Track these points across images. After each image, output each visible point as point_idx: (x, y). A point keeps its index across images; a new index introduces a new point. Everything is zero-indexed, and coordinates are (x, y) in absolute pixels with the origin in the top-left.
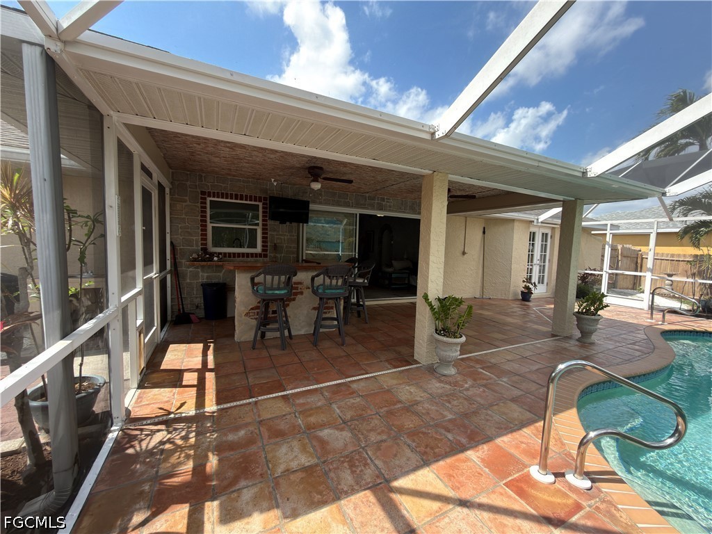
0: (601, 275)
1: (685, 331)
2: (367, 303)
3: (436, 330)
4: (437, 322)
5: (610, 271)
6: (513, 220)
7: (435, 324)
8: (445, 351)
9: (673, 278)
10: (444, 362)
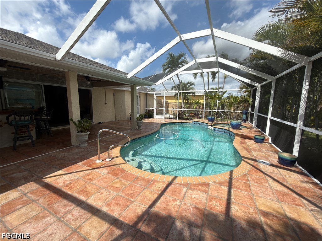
0: (154, 109)
1: (168, 123)
2: (51, 129)
3: (78, 131)
4: (78, 129)
5: (156, 108)
6: (124, 91)
7: (78, 130)
8: (81, 138)
9: (174, 109)
10: (83, 142)
